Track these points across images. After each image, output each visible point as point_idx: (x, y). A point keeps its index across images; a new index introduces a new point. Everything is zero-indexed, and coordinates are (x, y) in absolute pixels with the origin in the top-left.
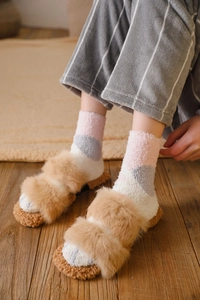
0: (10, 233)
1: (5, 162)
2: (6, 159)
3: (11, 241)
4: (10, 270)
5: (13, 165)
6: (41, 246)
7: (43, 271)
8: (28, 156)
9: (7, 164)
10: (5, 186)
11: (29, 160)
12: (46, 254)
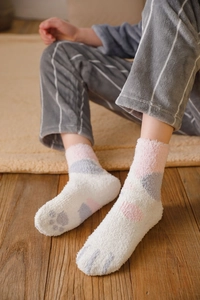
0: (19, 249)
1: (8, 173)
2: (9, 171)
3: (20, 258)
4: (21, 288)
5: (17, 176)
6: (52, 263)
7: (56, 288)
8: (32, 167)
9: (10, 176)
10: (10, 200)
11: (33, 171)
12: (58, 271)
